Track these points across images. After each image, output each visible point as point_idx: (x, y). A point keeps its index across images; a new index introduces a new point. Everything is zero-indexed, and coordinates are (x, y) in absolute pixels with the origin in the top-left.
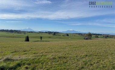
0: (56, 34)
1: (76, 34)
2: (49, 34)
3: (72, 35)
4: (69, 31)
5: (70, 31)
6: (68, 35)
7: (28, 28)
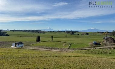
0: (74, 33)
1: (98, 32)
2: (68, 33)
3: (92, 34)
4: (90, 29)
5: (92, 29)
6: (87, 34)
7: (48, 28)
